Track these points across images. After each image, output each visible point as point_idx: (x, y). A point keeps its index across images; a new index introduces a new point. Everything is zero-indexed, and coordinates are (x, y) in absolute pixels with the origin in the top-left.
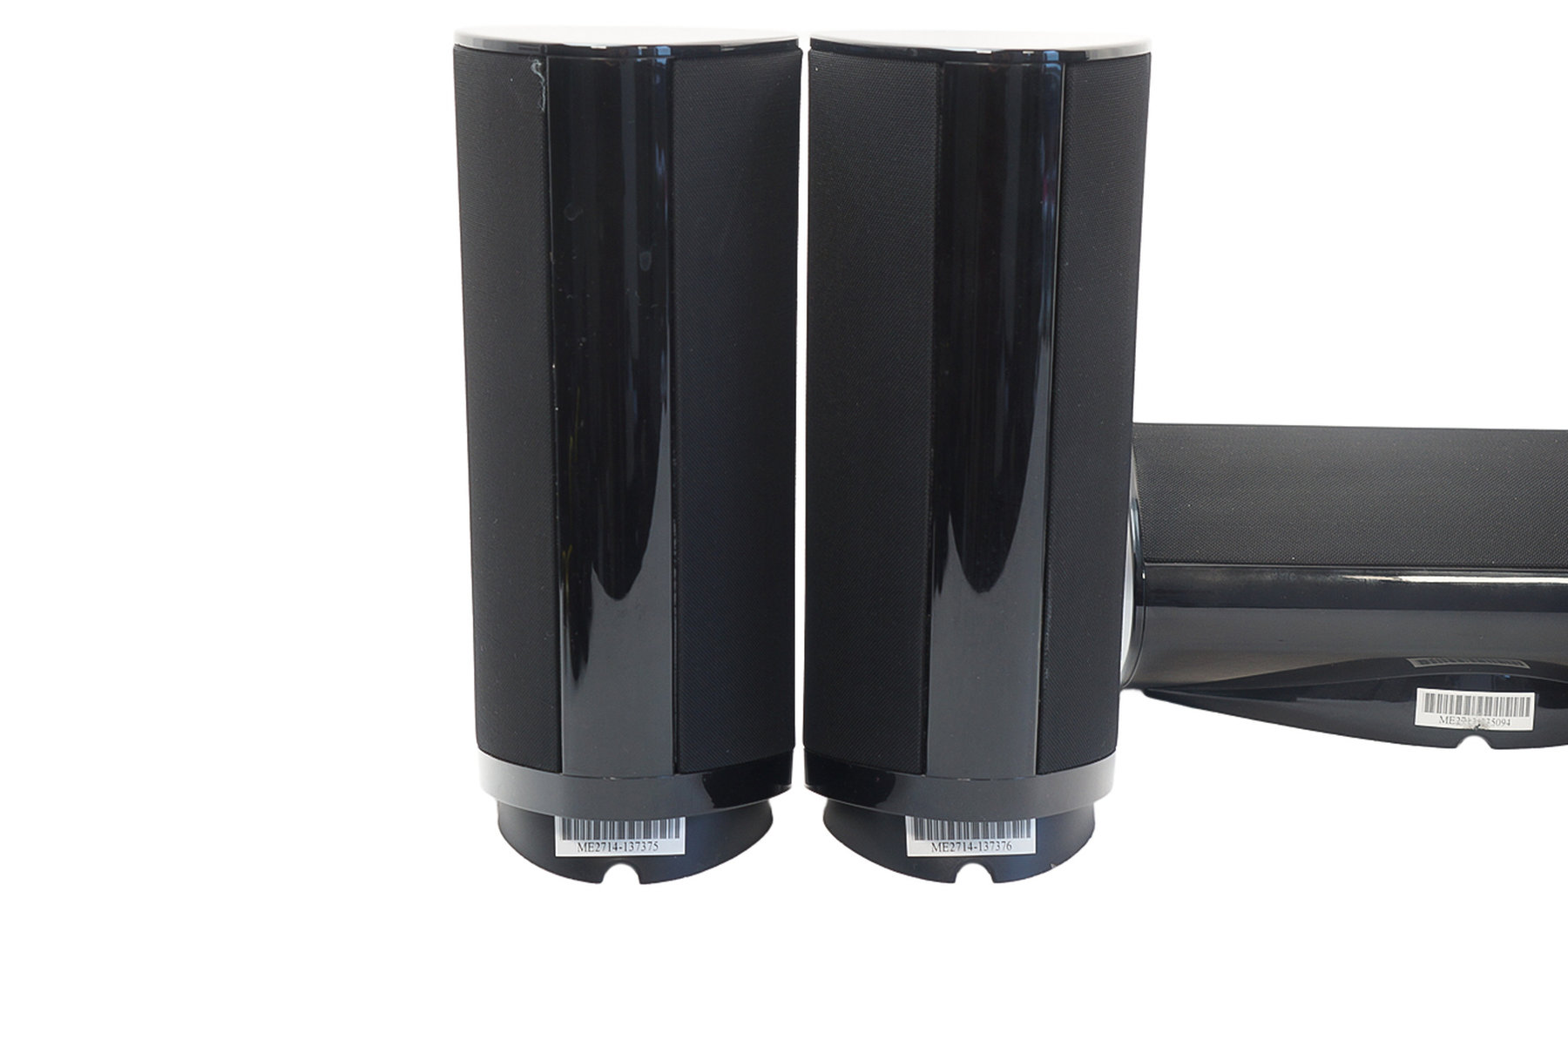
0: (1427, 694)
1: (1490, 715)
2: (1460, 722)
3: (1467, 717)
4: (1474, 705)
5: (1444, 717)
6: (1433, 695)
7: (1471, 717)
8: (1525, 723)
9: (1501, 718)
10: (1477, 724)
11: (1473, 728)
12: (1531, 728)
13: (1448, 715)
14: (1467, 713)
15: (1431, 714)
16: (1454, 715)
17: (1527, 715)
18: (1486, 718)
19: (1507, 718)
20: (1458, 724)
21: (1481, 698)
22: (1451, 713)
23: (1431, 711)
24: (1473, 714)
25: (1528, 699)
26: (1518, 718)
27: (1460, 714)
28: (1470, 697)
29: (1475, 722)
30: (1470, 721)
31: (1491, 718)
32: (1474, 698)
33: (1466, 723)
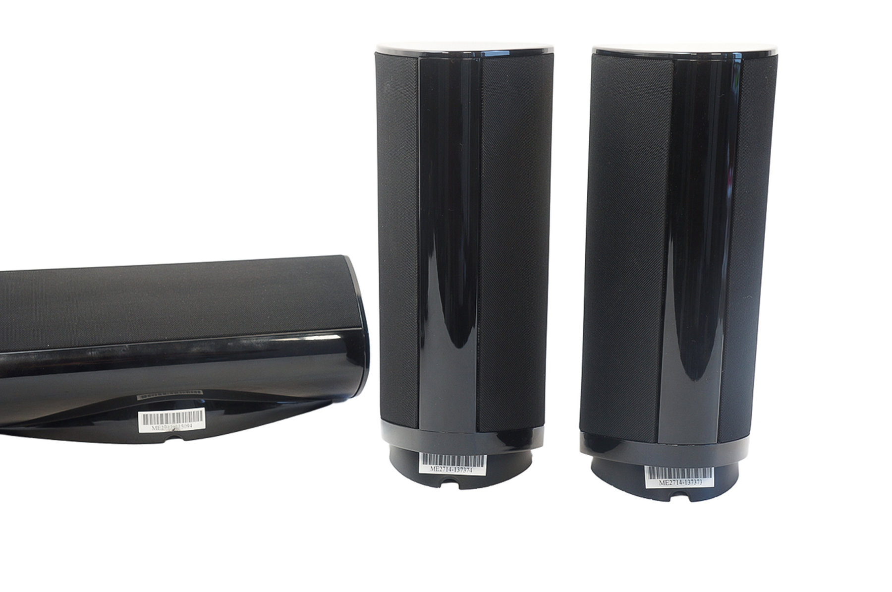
0: (144, 415)
1: (180, 422)
2: (164, 428)
3: (167, 425)
4: (170, 418)
5: (154, 426)
6: (147, 415)
7: (169, 425)
8: (201, 425)
9: (186, 424)
10: (173, 429)
11: (171, 431)
12: (204, 427)
13: (157, 425)
14: (167, 423)
15: (147, 426)
16: (159, 425)
17: (201, 420)
18: (178, 424)
19: (190, 423)
20: (163, 429)
21: (174, 414)
22: (158, 423)
23: (147, 424)
24: (170, 423)
25: (201, 411)
26: (196, 423)
27: (163, 423)
28: (167, 414)
29: (172, 428)
30: (169, 427)
31: (181, 424)
32: (170, 414)
33: (167, 428)
